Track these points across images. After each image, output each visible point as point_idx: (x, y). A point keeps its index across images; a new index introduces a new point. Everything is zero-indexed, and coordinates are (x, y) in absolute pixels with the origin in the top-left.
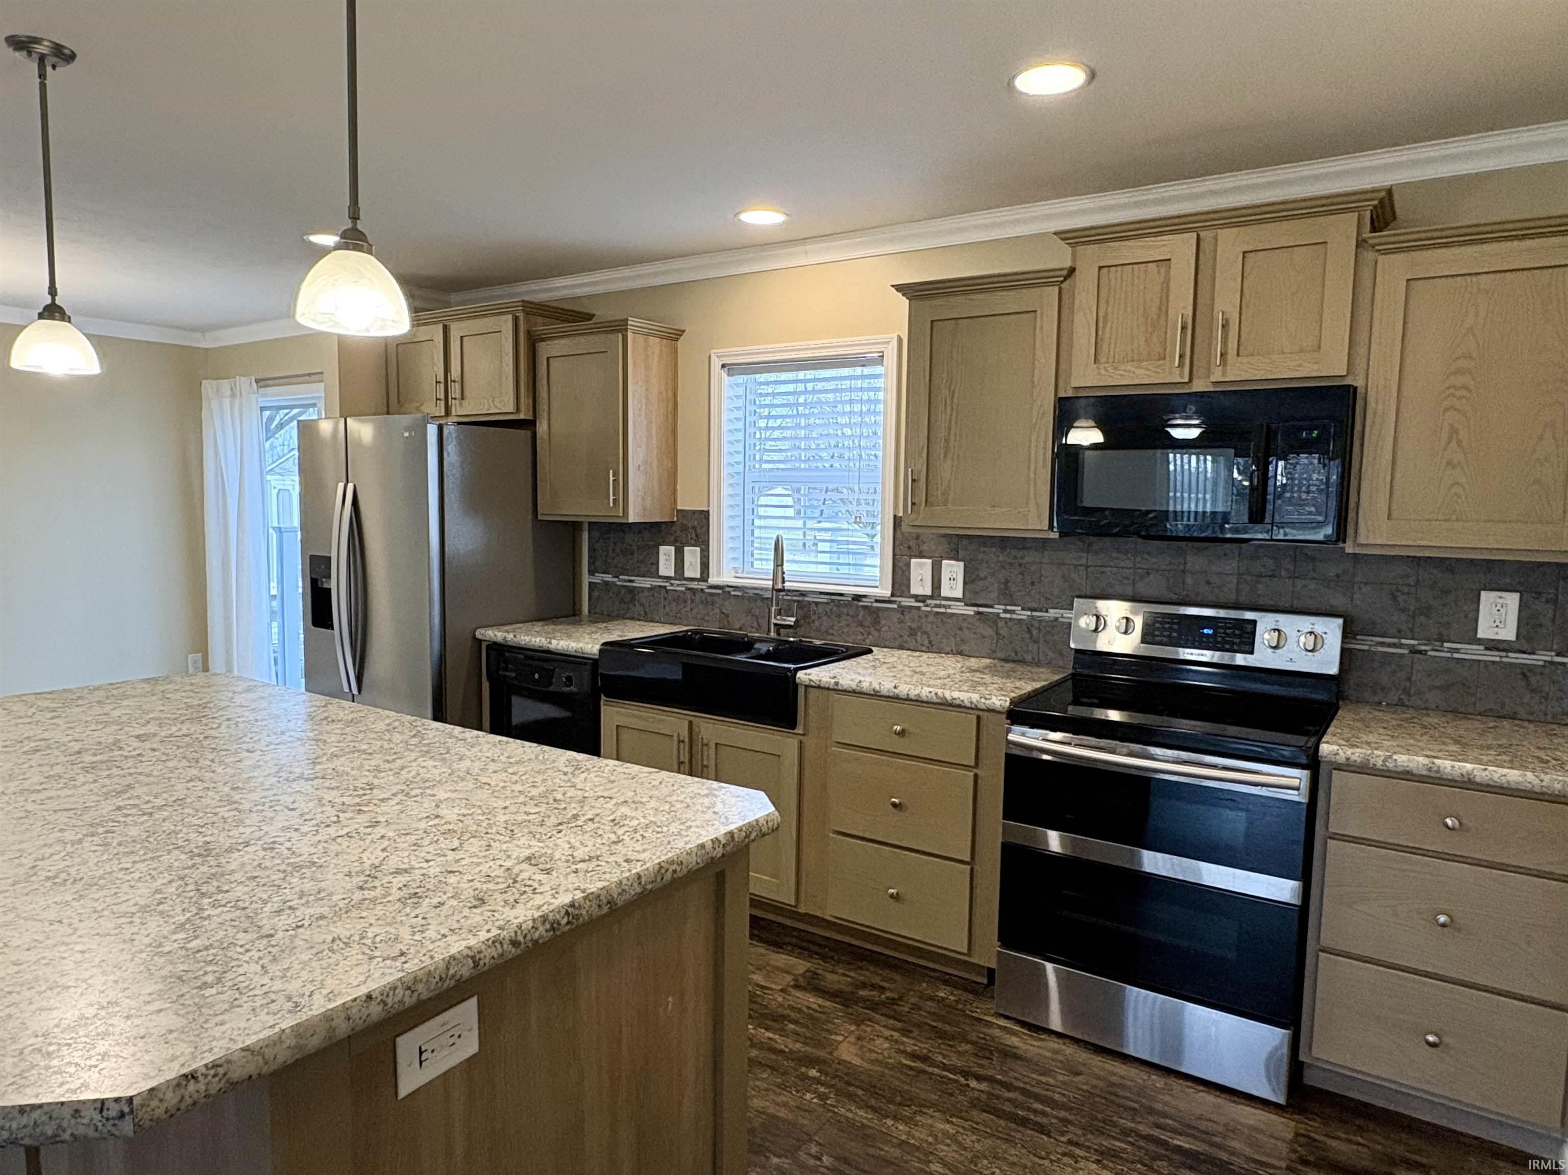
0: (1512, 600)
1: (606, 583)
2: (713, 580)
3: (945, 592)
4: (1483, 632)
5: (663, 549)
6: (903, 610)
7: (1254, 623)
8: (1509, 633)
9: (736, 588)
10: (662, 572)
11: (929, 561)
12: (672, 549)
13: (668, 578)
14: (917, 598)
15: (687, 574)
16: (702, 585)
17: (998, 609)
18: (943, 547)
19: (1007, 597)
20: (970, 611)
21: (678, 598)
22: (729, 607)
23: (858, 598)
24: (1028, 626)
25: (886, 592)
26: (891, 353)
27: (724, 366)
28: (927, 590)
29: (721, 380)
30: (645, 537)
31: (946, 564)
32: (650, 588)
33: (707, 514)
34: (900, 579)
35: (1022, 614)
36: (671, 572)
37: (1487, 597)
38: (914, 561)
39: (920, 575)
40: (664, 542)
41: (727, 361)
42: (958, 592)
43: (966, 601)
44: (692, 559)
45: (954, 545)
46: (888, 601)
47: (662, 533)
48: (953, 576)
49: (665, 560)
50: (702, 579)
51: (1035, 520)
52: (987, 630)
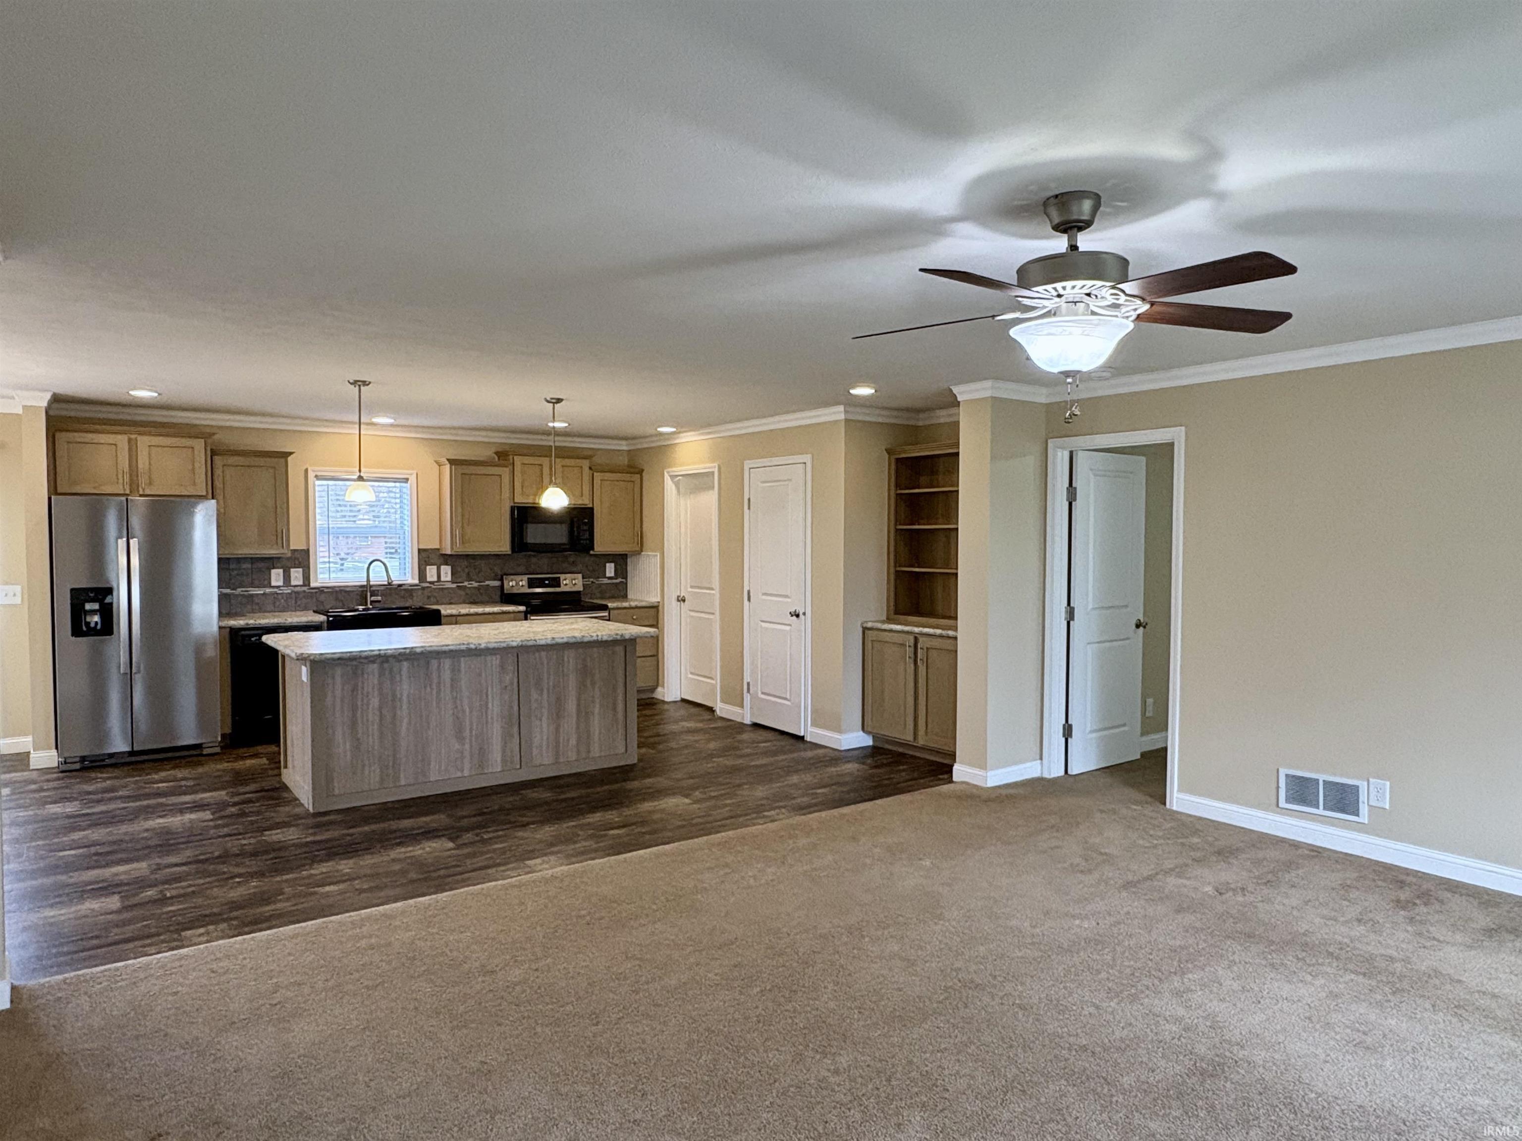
0: (613, 565)
2: (313, 585)
3: (443, 579)
4: (608, 575)
5: (273, 571)
6: (423, 588)
7: (559, 578)
8: (612, 575)
9: (327, 588)
10: (273, 583)
11: (435, 567)
12: (281, 571)
13: (278, 587)
14: (430, 583)
15: (293, 583)
16: (305, 588)
17: (466, 584)
18: (442, 560)
19: (469, 578)
20: (454, 586)
21: (286, 596)
22: (322, 597)
23: (400, 586)
24: (478, 588)
25: (416, 581)
26: (413, 479)
27: (316, 476)
28: (435, 579)
29: (314, 485)
30: (261, 565)
31: (442, 567)
32: (264, 594)
33: (308, 550)
34: (422, 575)
35: (475, 584)
36: (281, 583)
37: (608, 565)
38: (428, 567)
39: (431, 573)
40: (274, 568)
41: (319, 474)
42: (449, 578)
43: (453, 582)
44: (297, 576)
45: (446, 559)
46: (416, 585)
47: (272, 562)
48: (446, 572)
49: (276, 577)
50: (304, 585)
51: (505, 547)
52: (462, 593)
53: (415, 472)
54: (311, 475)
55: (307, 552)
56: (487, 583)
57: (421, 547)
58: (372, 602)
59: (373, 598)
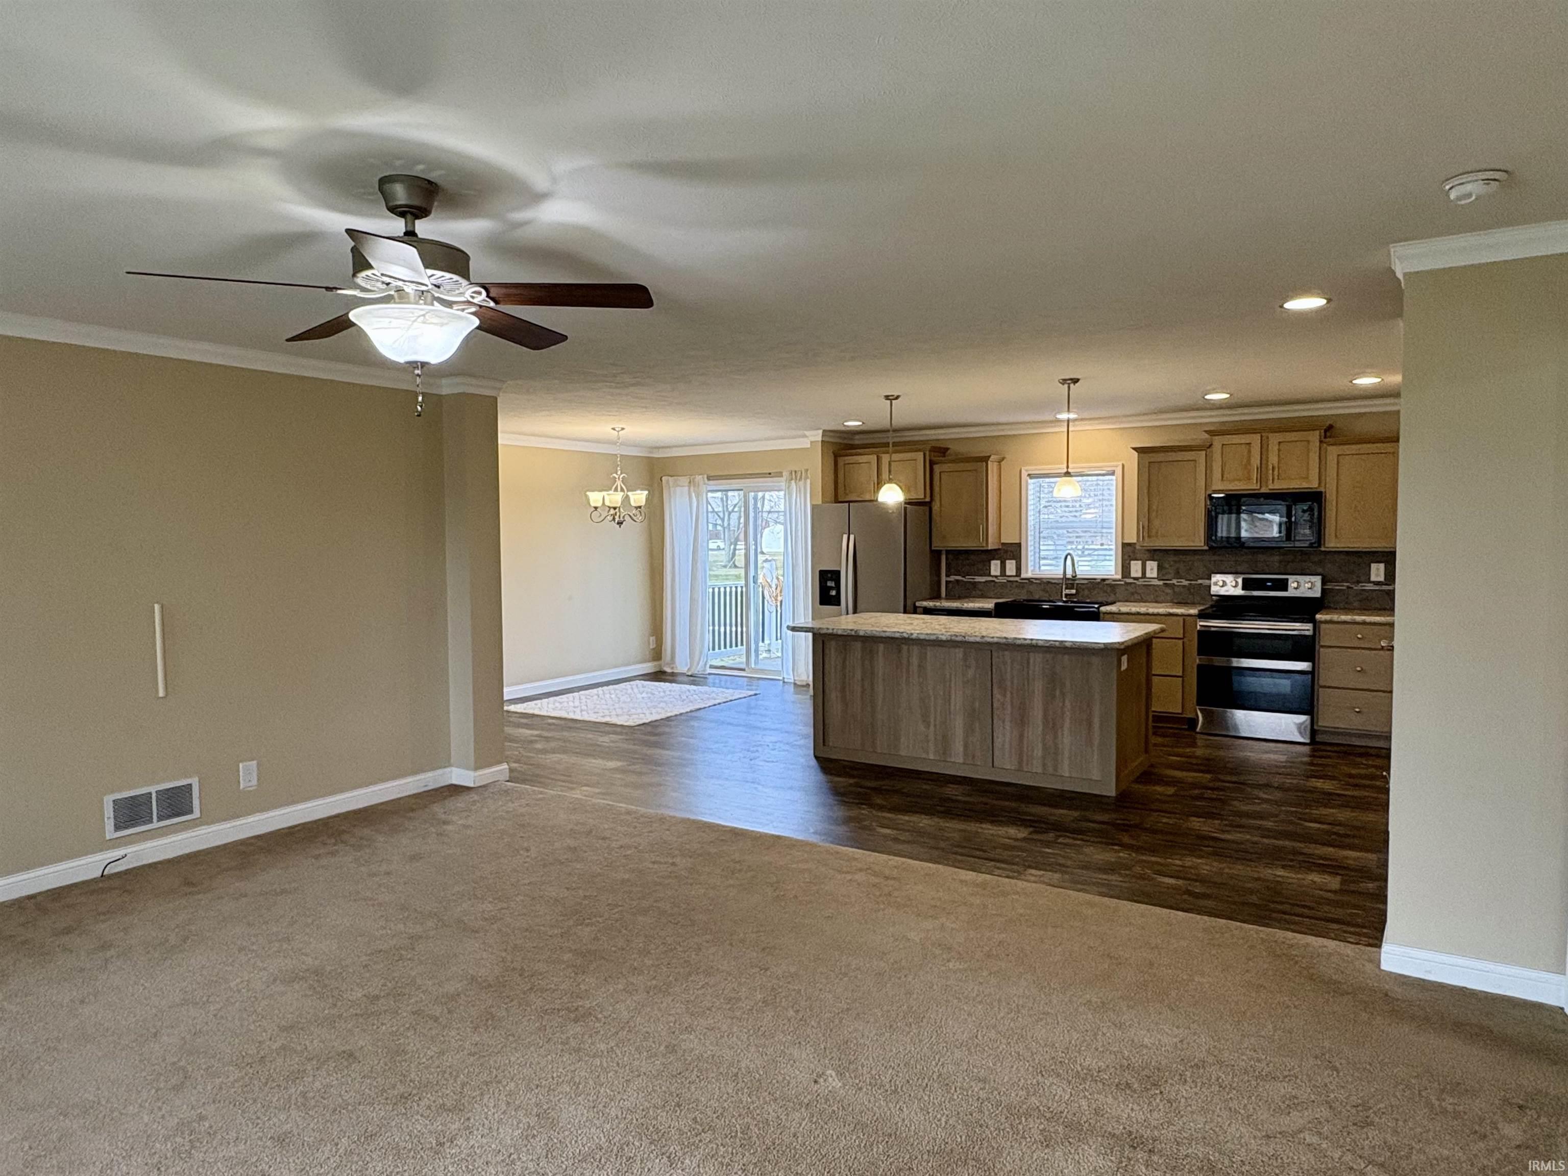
0: (1382, 566)
1: (957, 581)
2: (1023, 575)
3: (1148, 575)
4: (1373, 578)
5: (993, 562)
6: (1127, 584)
7: (1287, 580)
8: (1381, 578)
9: (1036, 579)
10: (993, 573)
11: (1140, 562)
12: (998, 562)
13: (996, 577)
14: (1135, 579)
15: (1008, 573)
16: (1017, 579)
17: (1174, 581)
18: (1147, 555)
19: (1178, 575)
20: (1161, 583)
21: (1003, 585)
22: (1032, 588)
23: (1104, 580)
24: (1188, 588)
26: (1119, 471)
27: (1029, 475)
28: (1139, 575)
29: (1027, 482)
30: (984, 557)
31: (1148, 563)
32: (986, 581)
33: (1020, 544)
34: (1126, 570)
35: (1185, 583)
36: (998, 573)
37: (1373, 565)
38: (1132, 562)
39: (1136, 568)
40: (994, 559)
41: (1030, 472)
42: (1155, 575)
43: (1159, 579)
44: (1011, 566)
45: (1154, 554)
46: (1120, 580)
47: (992, 554)
48: (1152, 569)
49: (995, 567)
50: (1016, 576)
51: (1198, 541)
52: (1169, 591)
53: (1120, 463)
54: (1024, 474)
55: (1019, 545)
56: (1200, 581)
57: (1125, 541)
58: (1066, 595)
59: (1068, 592)
